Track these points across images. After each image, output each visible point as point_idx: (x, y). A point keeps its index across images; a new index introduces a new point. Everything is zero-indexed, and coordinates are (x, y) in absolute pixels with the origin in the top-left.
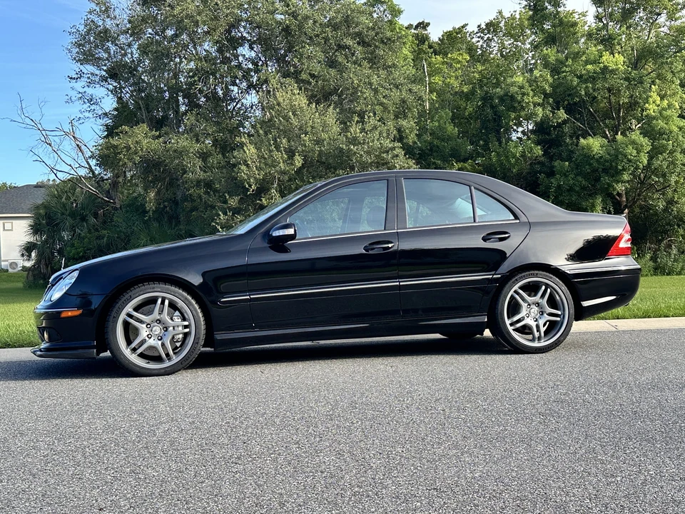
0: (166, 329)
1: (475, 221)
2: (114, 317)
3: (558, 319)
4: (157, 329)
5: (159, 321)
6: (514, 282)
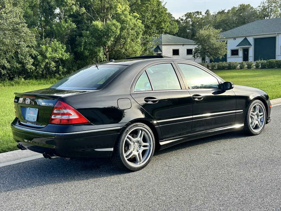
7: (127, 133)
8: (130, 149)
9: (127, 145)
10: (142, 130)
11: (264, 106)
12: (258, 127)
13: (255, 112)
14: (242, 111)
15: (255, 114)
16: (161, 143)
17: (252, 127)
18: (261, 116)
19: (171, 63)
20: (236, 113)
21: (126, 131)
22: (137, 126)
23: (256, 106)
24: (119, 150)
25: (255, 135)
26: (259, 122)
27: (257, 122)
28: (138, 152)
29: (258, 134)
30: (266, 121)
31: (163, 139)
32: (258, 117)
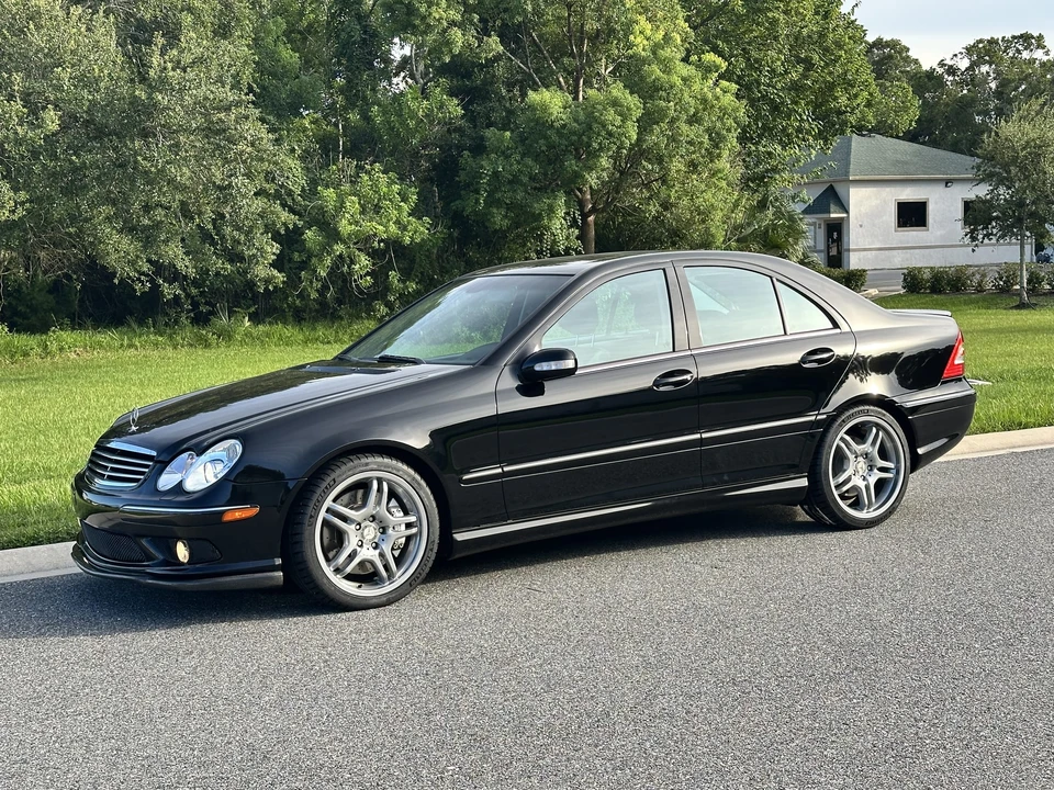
0: (384, 530)
1: (785, 333)
2: (311, 517)
3: (891, 475)
4: (371, 531)
5: (373, 518)
6: (840, 425)
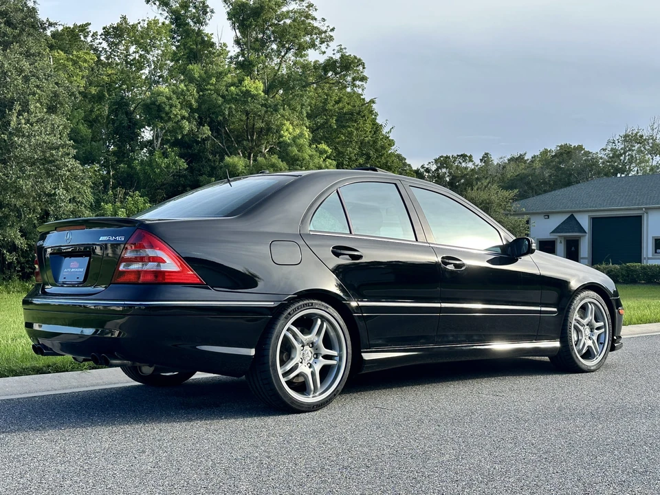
7: (287, 319)
8: (293, 359)
9: (288, 349)
10: (322, 317)
11: (606, 308)
12: (592, 356)
13: (586, 317)
14: (555, 310)
15: (585, 321)
16: (367, 356)
17: (579, 351)
18: (598, 329)
19: (395, 184)
20: (540, 312)
21: (286, 314)
22: (311, 306)
23: (586, 303)
24: (269, 355)
25: (587, 372)
26: (594, 343)
27: (589, 343)
28: (311, 369)
29: (593, 371)
30: (610, 342)
31: (371, 348)
32: (591, 331)
